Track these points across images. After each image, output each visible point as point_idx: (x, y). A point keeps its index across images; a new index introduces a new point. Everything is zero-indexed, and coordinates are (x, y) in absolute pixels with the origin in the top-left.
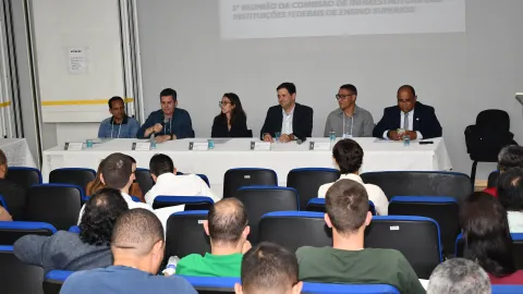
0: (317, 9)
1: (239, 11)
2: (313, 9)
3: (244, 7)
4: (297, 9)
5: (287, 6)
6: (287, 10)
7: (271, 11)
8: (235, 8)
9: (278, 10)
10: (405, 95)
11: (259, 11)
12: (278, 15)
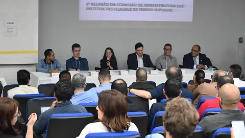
0: (128, 7)
1: (90, 6)
2: (126, 7)
3: (93, 4)
4: (119, 7)
5: (114, 5)
6: (114, 7)
7: (106, 7)
8: (87, 4)
9: (109, 7)
10: (196, 49)
11: (100, 7)
12: (109, 9)
